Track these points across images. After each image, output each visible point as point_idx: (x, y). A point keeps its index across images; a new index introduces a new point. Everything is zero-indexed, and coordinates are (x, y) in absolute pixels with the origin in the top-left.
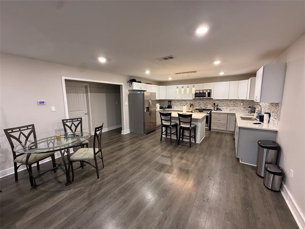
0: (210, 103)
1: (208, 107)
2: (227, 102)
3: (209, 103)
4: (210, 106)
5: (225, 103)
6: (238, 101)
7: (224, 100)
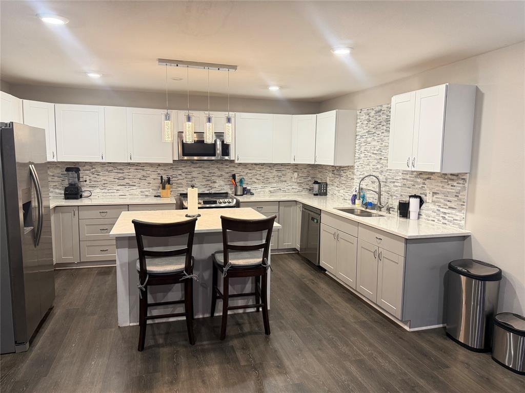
0: (222, 175)
1: (216, 185)
2: (263, 171)
3: (219, 173)
4: (222, 183)
5: (259, 172)
6: (287, 167)
7: (256, 164)
